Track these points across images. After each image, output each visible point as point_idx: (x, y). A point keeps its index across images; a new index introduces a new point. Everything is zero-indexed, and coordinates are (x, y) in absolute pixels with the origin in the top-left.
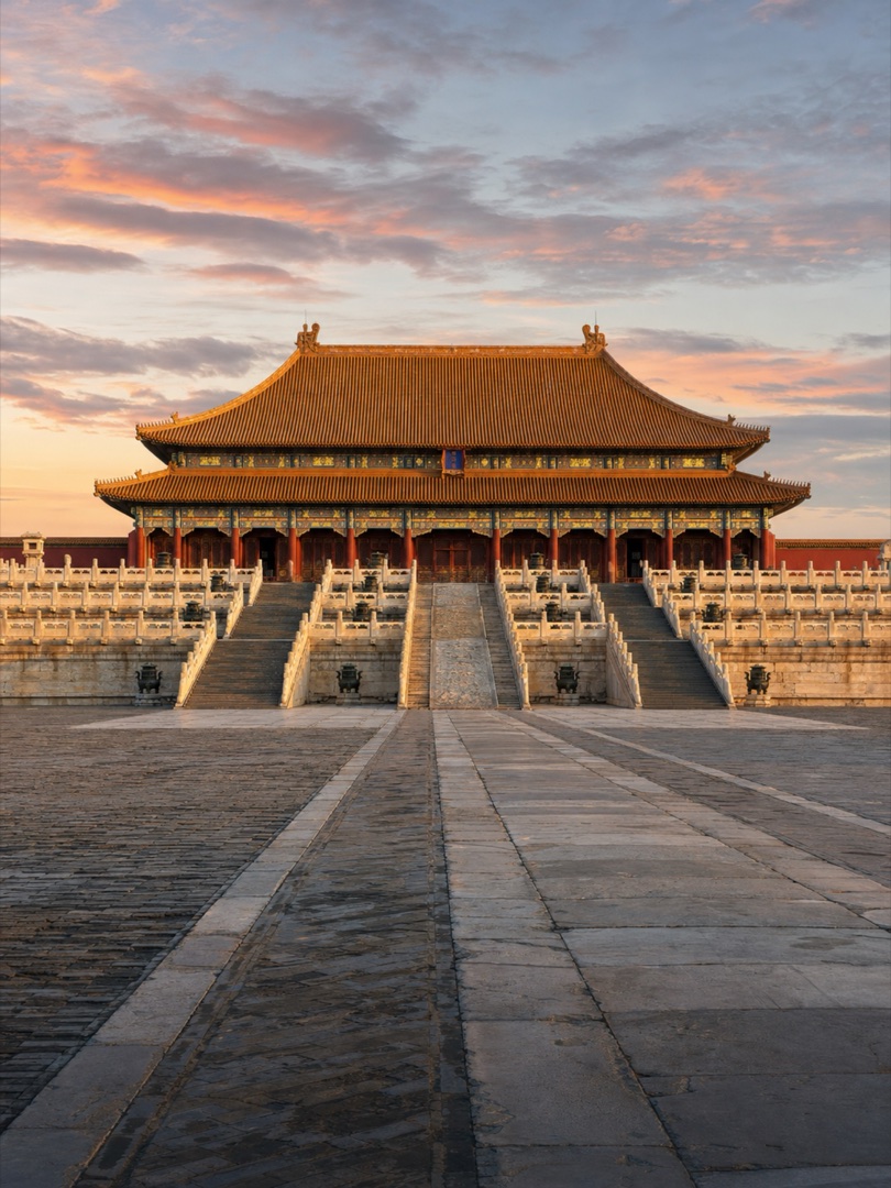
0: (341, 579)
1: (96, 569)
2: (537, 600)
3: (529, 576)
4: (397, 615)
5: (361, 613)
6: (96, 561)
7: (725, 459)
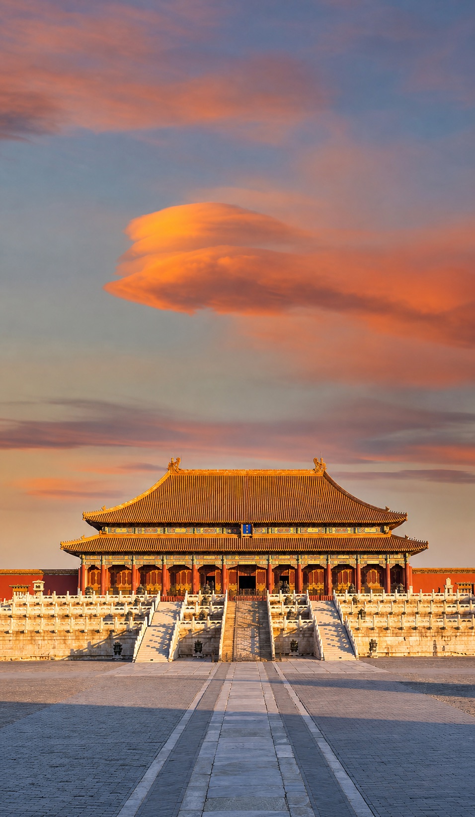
0: (191, 599)
1: (68, 596)
2: (283, 609)
3: (281, 597)
4: (218, 616)
5: (202, 617)
6: (68, 592)
7: (386, 529)
